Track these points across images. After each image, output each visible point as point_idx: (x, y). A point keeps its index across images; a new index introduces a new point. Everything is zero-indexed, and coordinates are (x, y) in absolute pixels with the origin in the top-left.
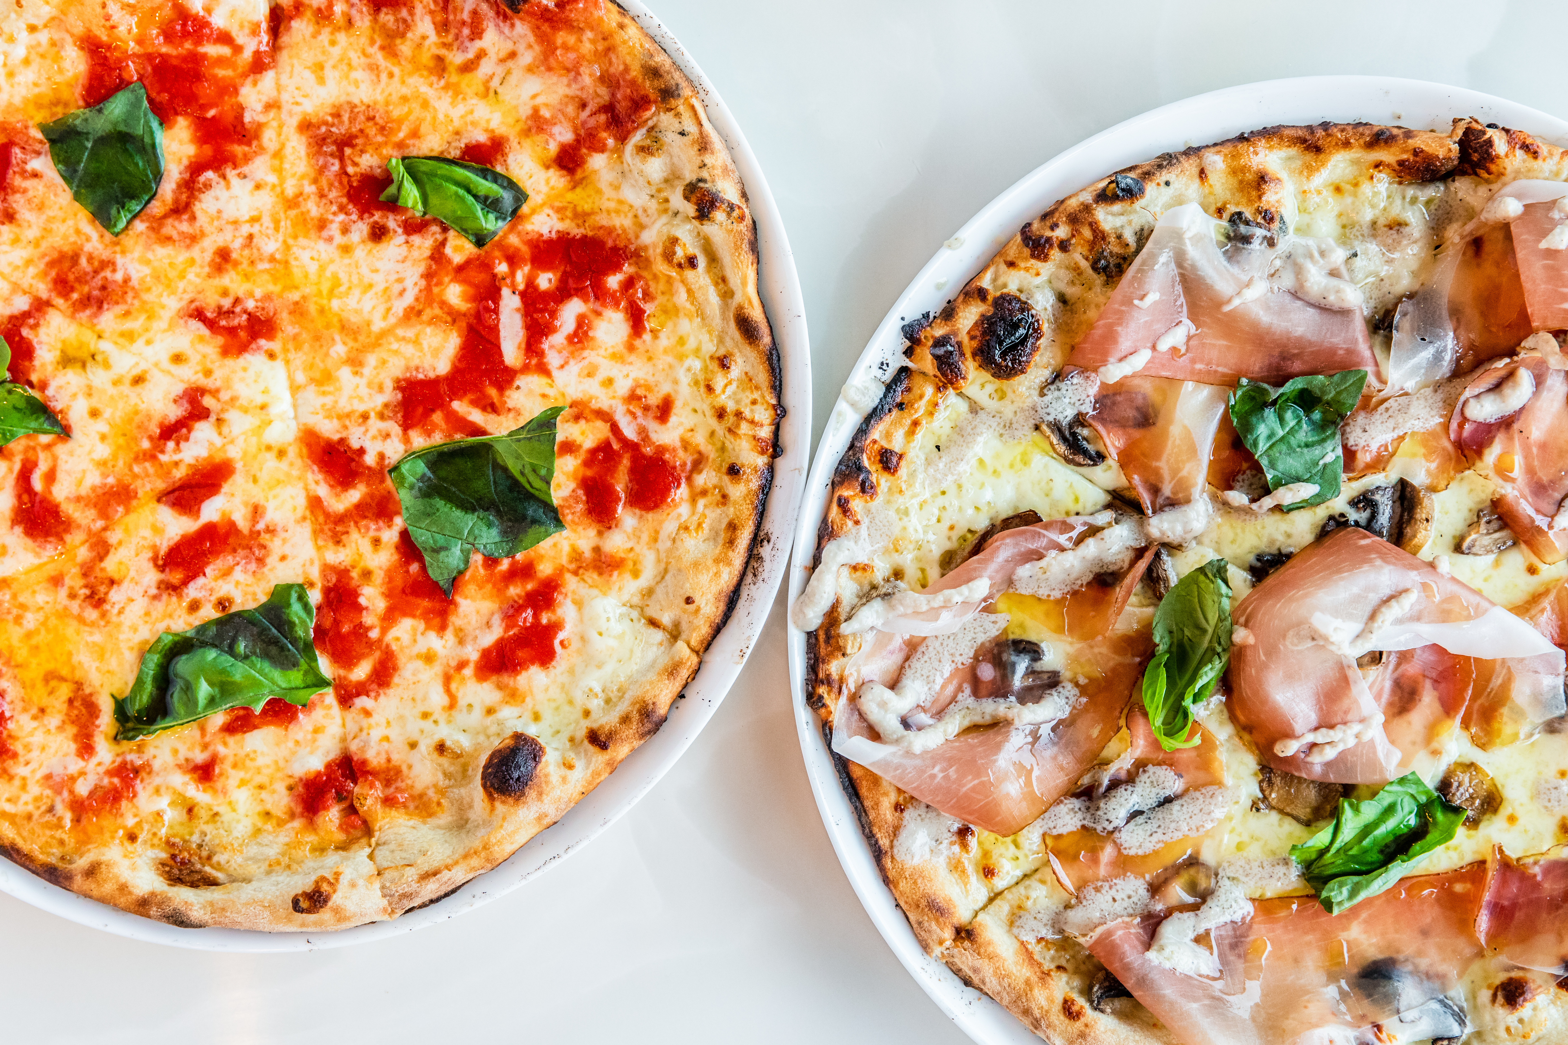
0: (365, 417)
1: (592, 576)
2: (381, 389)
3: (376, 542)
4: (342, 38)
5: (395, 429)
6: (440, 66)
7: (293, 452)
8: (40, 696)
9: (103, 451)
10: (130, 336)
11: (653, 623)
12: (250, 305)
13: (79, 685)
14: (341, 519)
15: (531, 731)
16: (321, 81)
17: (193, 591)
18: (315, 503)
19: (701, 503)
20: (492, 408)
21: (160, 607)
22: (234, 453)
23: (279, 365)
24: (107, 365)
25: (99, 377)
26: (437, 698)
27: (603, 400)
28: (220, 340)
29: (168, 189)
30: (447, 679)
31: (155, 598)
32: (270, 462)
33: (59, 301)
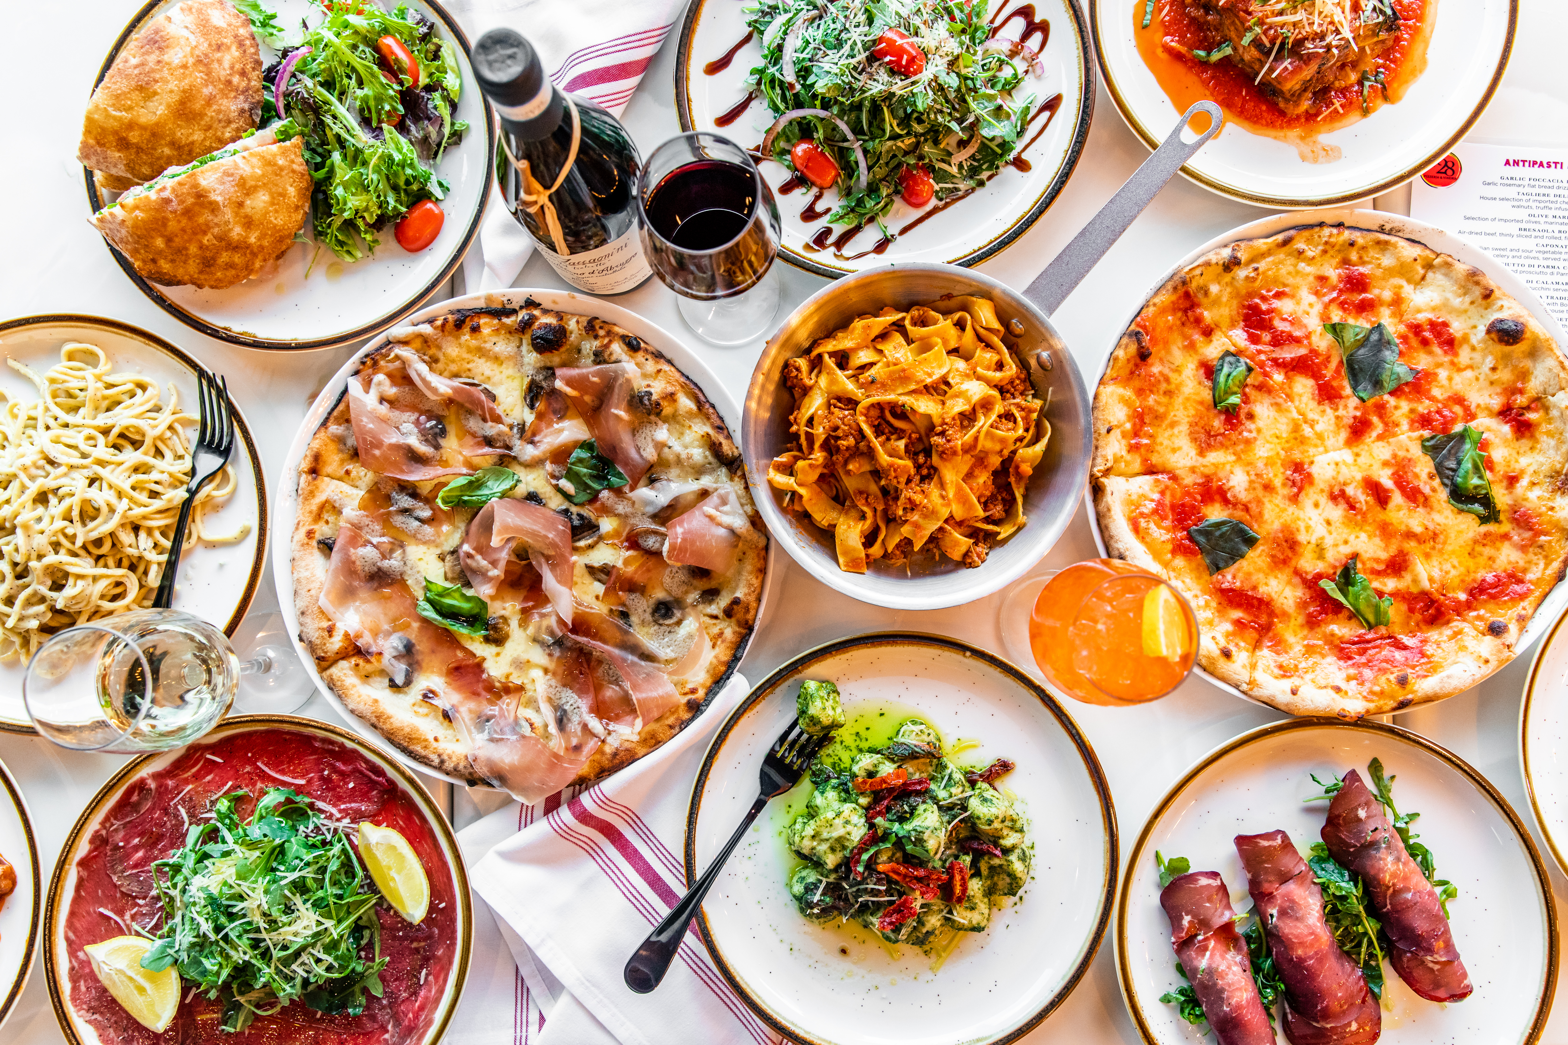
0: (1337, 417)
1: (1404, 307)
2: (1324, 411)
3: (1396, 408)
4: (1159, 439)
5: (1341, 403)
6: (1168, 393)
7: (1356, 450)
8: (1482, 560)
9: (1363, 536)
10: (1308, 528)
11: (1423, 278)
12: (1289, 473)
13: (1476, 542)
14: (1386, 424)
15: (1482, 329)
16: (1180, 448)
17: (1426, 490)
18: (1380, 438)
19: (1366, 259)
20: (1328, 359)
21: (1435, 505)
22: (1359, 476)
23: (1316, 459)
24: (1322, 538)
25: (1328, 541)
26: (1469, 374)
27: (1318, 308)
28: (1306, 486)
29: (1239, 514)
30: (1460, 370)
31: (1431, 508)
32: (1361, 460)
33: (1293, 563)
